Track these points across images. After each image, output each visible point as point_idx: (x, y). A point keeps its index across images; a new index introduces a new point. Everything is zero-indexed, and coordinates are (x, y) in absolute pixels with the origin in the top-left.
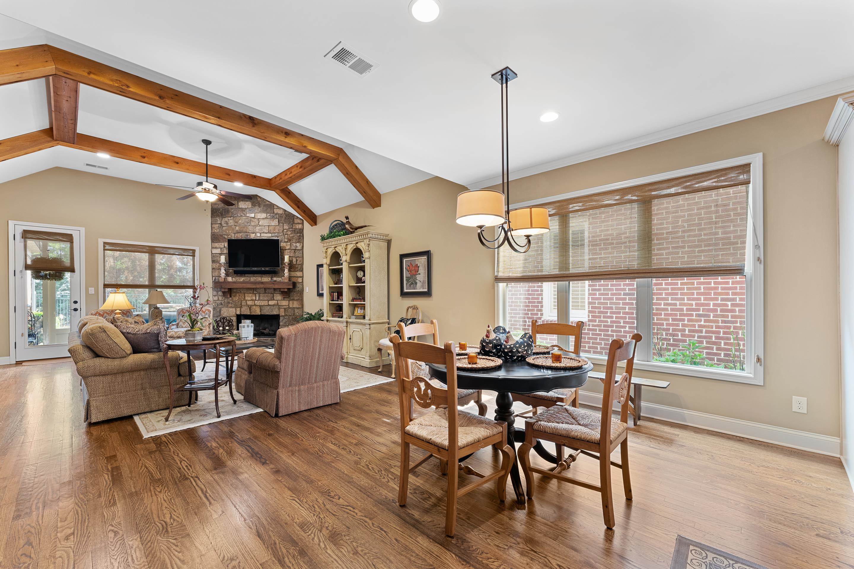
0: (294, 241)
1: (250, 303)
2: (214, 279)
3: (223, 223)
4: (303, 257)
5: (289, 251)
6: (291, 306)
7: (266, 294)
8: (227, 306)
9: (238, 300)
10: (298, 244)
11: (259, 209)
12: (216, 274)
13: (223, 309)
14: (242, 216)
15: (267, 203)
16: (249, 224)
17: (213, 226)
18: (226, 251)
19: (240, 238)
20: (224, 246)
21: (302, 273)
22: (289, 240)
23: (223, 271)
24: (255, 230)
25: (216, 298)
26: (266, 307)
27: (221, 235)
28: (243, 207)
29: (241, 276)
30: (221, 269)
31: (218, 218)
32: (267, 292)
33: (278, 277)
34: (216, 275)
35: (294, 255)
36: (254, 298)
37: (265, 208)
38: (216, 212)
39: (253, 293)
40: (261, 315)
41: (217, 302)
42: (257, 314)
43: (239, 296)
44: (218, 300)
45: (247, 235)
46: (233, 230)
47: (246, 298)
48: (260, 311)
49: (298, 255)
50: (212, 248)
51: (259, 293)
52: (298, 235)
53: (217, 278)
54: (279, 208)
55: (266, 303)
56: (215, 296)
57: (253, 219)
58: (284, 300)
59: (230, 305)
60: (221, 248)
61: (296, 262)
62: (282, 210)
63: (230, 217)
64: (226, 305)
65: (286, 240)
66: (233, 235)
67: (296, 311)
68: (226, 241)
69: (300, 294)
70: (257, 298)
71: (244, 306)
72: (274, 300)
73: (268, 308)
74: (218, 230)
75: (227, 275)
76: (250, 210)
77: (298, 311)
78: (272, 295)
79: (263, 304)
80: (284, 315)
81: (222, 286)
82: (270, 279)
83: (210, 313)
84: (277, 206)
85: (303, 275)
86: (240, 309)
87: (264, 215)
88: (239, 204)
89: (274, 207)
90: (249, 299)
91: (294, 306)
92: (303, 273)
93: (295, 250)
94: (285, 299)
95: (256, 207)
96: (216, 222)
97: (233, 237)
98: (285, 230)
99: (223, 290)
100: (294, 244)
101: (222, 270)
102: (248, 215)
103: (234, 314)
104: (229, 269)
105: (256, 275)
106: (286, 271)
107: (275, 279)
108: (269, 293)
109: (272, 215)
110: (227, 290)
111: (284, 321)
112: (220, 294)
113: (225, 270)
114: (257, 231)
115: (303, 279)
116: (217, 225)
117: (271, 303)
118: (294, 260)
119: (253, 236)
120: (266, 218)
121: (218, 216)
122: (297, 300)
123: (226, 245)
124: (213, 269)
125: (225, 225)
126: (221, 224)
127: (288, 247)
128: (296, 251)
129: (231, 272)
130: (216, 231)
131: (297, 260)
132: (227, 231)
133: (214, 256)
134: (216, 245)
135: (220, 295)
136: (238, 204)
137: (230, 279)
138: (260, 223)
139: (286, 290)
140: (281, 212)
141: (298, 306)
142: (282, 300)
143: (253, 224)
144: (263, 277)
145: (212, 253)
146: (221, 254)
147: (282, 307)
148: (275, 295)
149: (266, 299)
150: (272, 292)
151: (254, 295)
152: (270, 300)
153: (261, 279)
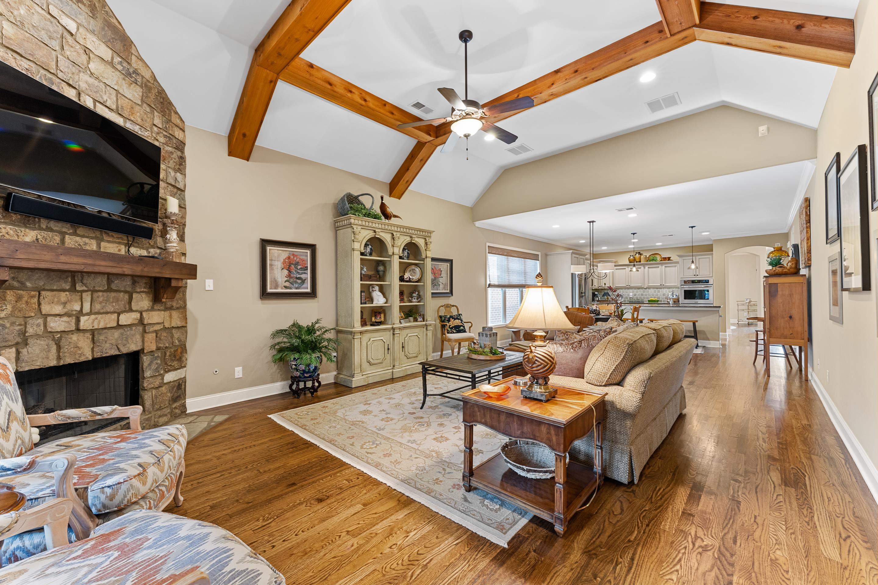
0: (171, 164)
1: (57, 325)
6: (167, 324)
7: (113, 294)
9: (12, 314)
10: (179, 177)
15: (114, 21)
16: (56, 45)
21: (185, 245)
26: (110, 332)
29: (25, 224)
32: (113, 286)
36: (76, 307)
39: (73, 289)
40: (94, 361)
42: (83, 359)
43: (19, 299)
47: (46, 309)
48: (93, 349)
49: (179, 202)
51: (94, 291)
54: (142, 59)
55: (110, 320)
57: (69, 39)
58: (154, 309)
62: (150, 72)
67: (176, 335)
70: (87, 308)
71: (37, 336)
72: (131, 310)
73: (117, 334)
77: (179, 334)
78: (127, 296)
79: (102, 325)
84: (138, 51)
86: (18, 353)
87: (104, 51)
90: (58, 309)
91: (174, 324)
93: (175, 187)
98: (156, 129)
100: (173, 174)
102: (55, 13)
105: (81, 230)
109: (125, 65)
111: (154, 367)
117: (126, 319)
120: (111, 64)
122: (177, 309)
138: (92, 67)
141: (178, 324)
142: (148, 310)
143: (69, 52)
144: (104, 240)
147: (151, 329)
148: (134, 295)
149: (110, 308)
150: (129, 289)
151: (77, 296)
152: (123, 312)
153: (99, 246)
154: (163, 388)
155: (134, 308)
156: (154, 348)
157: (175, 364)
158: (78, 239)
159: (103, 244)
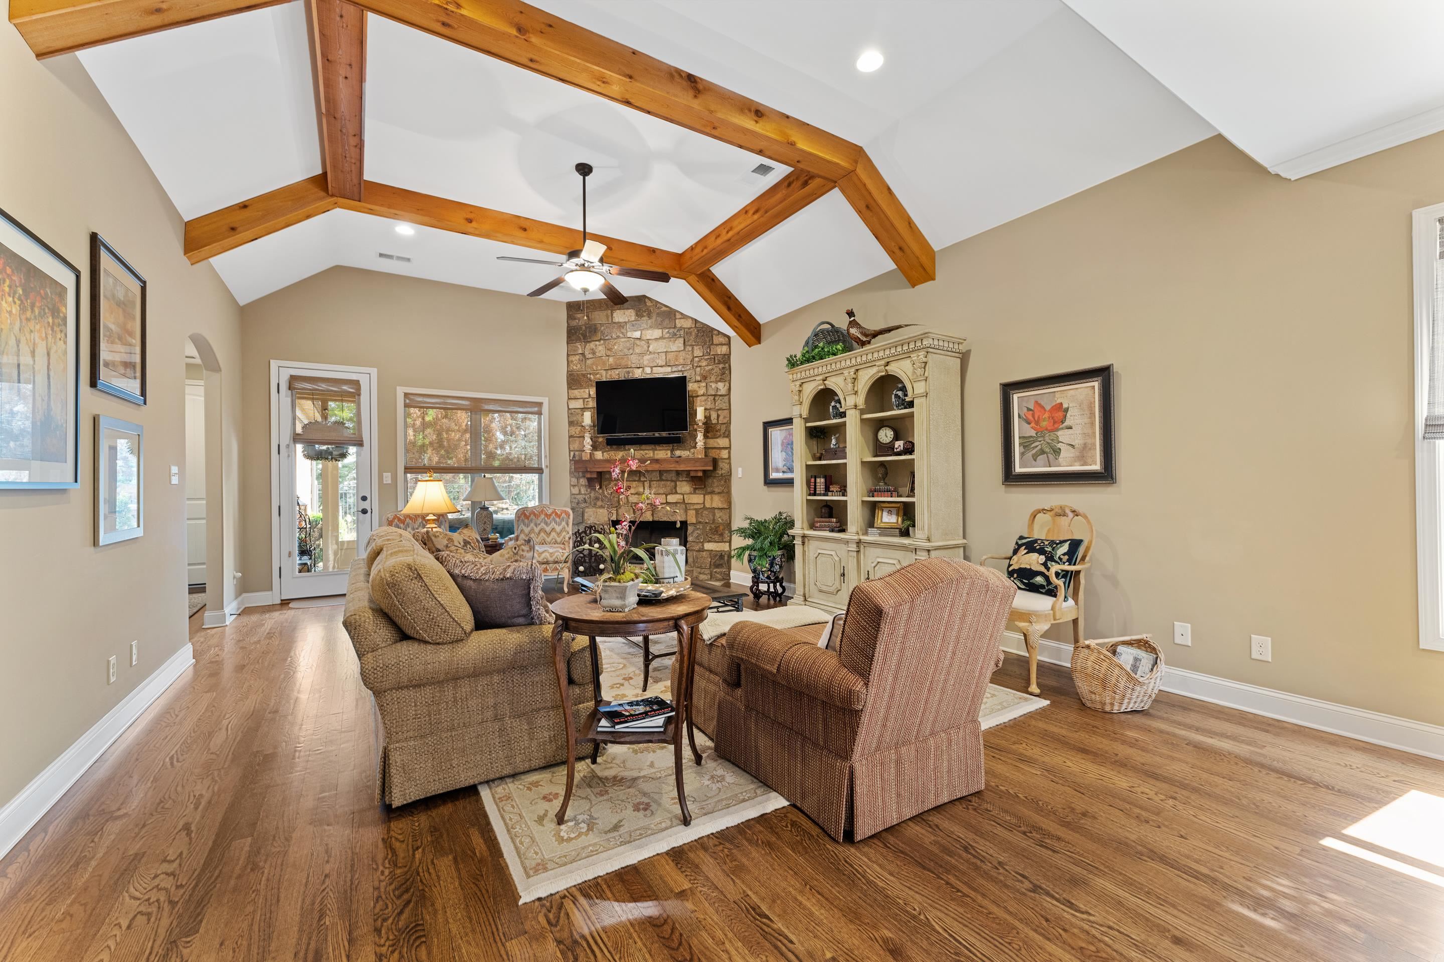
0: (713, 378)
1: (633, 499)
2: (572, 456)
3: (587, 353)
4: (730, 409)
5: (703, 398)
6: (708, 505)
7: (663, 482)
8: (595, 504)
9: (613, 493)
10: (720, 385)
11: (649, 321)
12: (576, 446)
13: (587, 510)
14: (618, 337)
15: (664, 309)
16: (631, 351)
17: (571, 358)
18: (592, 404)
19: (616, 378)
20: (590, 395)
21: (727, 440)
22: (705, 378)
23: (588, 441)
24: (641, 361)
25: (575, 491)
26: (661, 507)
27: (584, 375)
28: (621, 320)
29: (618, 449)
30: (584, 437)
31: (578, 345)
32: (664, 478)
33: (684, 450)
34: (576, 449)
35: (712, 406)
36: (641, 490)
37: (659, 319)
38: (576, 333)
39: (639, 481)
40: (653, 522)
41: (578, 497)
42: (646, 520)
44: (580, 493)
45: (628, 372)
46: (604, 363)
48: (653, 515)
49: (721, 406)
50: (569, 399)
51: (651, 481)
52: (721, 366)
53: (577, 453)
54: (684, 317)
55: (662, 499)
56: (574, 486)
57: (638, 342)
58: (695, 493)
59: (599, 503)
60: (584, 399)
61: (718, 419)
62: (690, 320)
63: (599, 340)
64: (593, 503)
65: (698, 378)
66: (604, 373)
67: (718, 514)
68: (592, 385)
69: (725, 482)
70: (647, 490)
71: (624, 504)
72: (676, 493)
73: (667, 508)
74: (579, 366)
75: (595, 447)
76: (633, 326)
77: (721, 514)
78: (673, 484)
79: (656, 501)
80: (695, 522)
81: (586, 468)
82: (669, 452)
83: (569, 518)
84: (682, 314)
85: (730, 445)
86: (617, 511)
87: (657, 333)
88: (615, 315)
89: (675, 315)
90: (633, 491)
91: (714, 505)
92: (730, 441)
93: (715, 395)
94: (697, 492)
95: (644, 318)
96: (575, 351)
97: (605, 377)
98: (697, 359)
99: (589, 476)
100: (714, 385)
101: (586, 438)
102: (629, 334)
103: (606, 519)
104: (598, 437)
105: (644, 447)
106: (700, 437)
107: (678, 453)
108: (667, 480)
109: (671, 331)
110: (595, 476)
111: (695, 535)
112: (583, 483)
113: (591, 439)
114: (646, 363)
115: (729, 453)
116: (577, 357)
117: (672, 498)
118: (714, 416)
119: (638, 374)
120: (662, 338)
121: (578, 340)
122: (719, 493)
123: (591, 393)
124: (570, 437)
125: (591, 356)
126: (583, 354)
127: (701, 392)
128: (716, 398)
129: (600, 443)
130: (575, 367)
131: (718, 416)
132: (595, 368)
133: (572, 414)
134: (576, 393)
135: (582, 485)
136: (612, 315)
137: (599, 455)
138: (651, 349)
139: (700, 474)
140: (688, 324)
141: (720, 506)
142: (691, 493)
143: (637, 350)
144: (656, 450)
145: (569, 409)
146: (584, 409)
147: (692, 507)
148: (678, 483)
149: (661, 491)
150: (674, 479)
151: (641, 484)
152: (669, 494)
153: (654, 454)
154: (704, 553)
155: (679, 492)
156: (694, 521)
157: (717, 537)
158: (642, 452)
159: (656, 452)
